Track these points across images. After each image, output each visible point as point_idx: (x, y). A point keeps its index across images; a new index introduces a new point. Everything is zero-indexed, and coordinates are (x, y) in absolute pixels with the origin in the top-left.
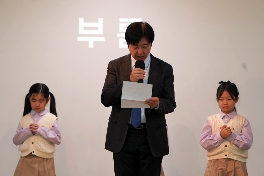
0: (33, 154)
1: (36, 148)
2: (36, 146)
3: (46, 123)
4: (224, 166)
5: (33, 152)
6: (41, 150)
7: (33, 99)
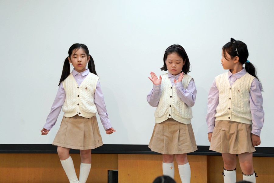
0: (79, 115)
1: (82, 109)
2: (82, 108)
3: (89, 84)
4: (227, 128)
5: (80, 113)
6: (87, 111)
7: (75, 54)
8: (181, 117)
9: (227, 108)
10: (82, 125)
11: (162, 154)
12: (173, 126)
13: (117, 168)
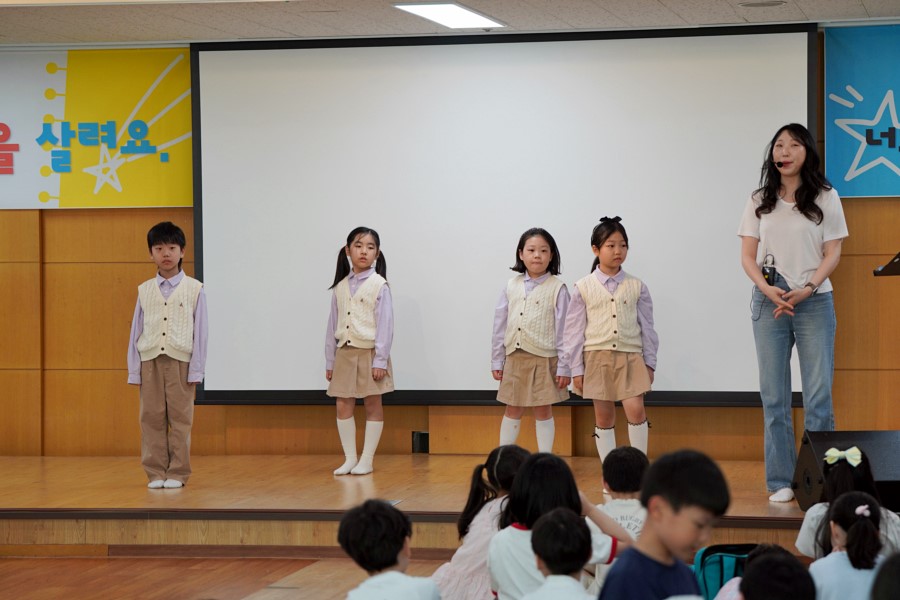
0: (349, 344)
1: (353, 334)
2: (353, 332)
4: (611, 361)
6: (360, 338)
7: (358, 242)
8: (537, 347)
9: (612, 332)
10: (355, 359)
11: (505, 405)
12: (527, 362)
13: (428, 428)
